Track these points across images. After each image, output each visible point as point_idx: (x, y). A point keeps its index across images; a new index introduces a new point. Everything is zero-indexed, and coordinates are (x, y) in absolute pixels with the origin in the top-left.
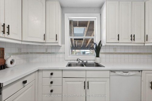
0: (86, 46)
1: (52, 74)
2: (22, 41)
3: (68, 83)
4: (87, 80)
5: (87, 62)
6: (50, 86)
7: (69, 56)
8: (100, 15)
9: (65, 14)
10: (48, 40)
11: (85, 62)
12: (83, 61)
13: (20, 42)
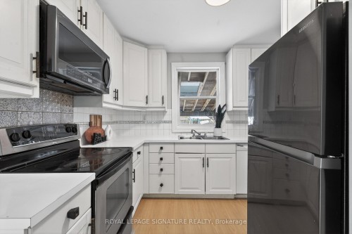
0: (203, 110)
1: (162, 148)
2: (122, 106)
3: (182, 159)
4: (207, 156)
5: (205, 135)
6: (160, 164)
7: (178, 127)
8: (225, 64)
9: (172, 63)
10: (151, 104)
11: (202, 134)
12: (199, 134)
13: (121, 108)
